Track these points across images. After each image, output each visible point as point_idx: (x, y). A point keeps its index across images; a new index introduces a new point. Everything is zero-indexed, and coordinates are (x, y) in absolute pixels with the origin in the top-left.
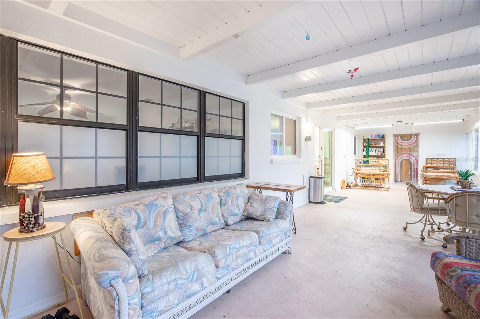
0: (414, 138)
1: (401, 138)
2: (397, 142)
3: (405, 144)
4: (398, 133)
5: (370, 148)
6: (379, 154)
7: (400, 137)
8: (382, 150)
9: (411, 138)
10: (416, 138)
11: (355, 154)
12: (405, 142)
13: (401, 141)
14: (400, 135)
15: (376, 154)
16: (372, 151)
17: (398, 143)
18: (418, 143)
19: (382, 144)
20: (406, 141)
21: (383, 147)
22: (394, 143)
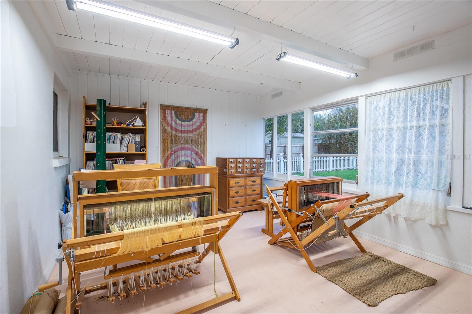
0: (199, 116)
1: (176, 114)
2: (169, 123)
3: (183, 129)
4: (169, 103)
5: (108, 134)
6: (132, 150)
7: (173, 112)
8: (138, 138)
9: (194, 116)
10: (201, 118)
11: (56, 149)
12: (183, 123)
13: (175, 122)
14: (173, 108)
15: (124, 150)
16: (112, 141)
17: (169, 125)
18: (204, 128)
19: (138, 123)
20: (185, 121)
21: (142, 132)
22: (162, 125)
